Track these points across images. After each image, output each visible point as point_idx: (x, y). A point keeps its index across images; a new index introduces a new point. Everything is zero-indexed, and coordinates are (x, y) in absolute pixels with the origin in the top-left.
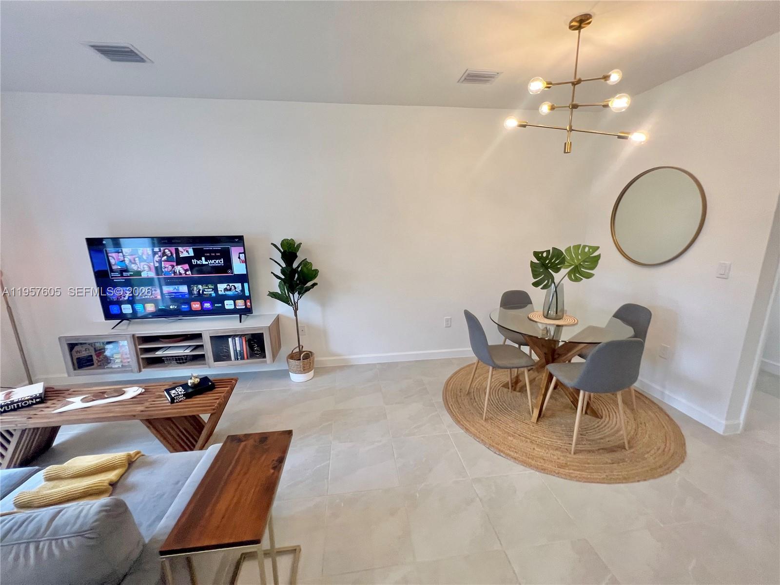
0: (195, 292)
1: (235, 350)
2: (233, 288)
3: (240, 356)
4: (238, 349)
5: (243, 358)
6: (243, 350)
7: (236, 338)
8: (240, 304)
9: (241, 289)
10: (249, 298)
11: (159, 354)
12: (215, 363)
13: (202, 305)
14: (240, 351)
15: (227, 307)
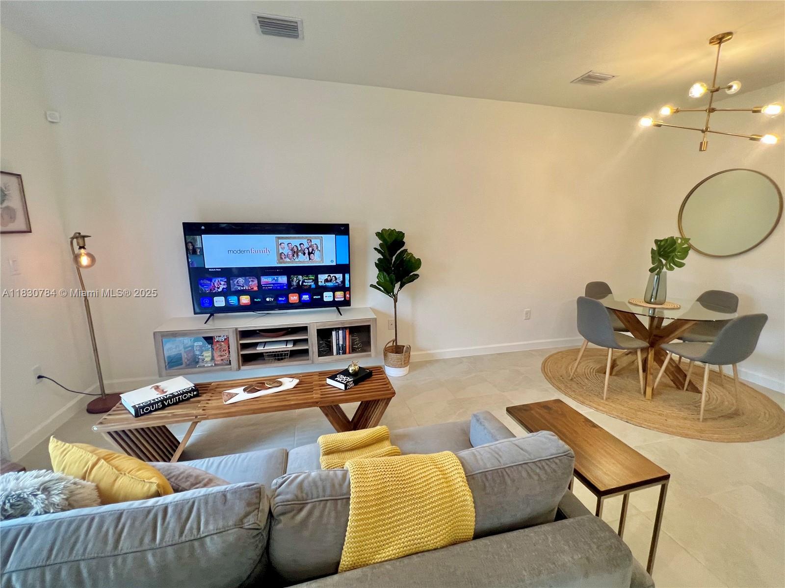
0: (295, 284)
1: (338, 344)
2: (334, 279)
3: (342, 350)
4: (341, 343)
5: (344, 353)
6: (346, 345)
7: (340, 331)
8: (339, 296)
9: (341, 279)
10: (349, 289)
11: (260, 349)
12: (320, 358)
13: (300, 297)
14: (342, 345)
15: (325, 299)
